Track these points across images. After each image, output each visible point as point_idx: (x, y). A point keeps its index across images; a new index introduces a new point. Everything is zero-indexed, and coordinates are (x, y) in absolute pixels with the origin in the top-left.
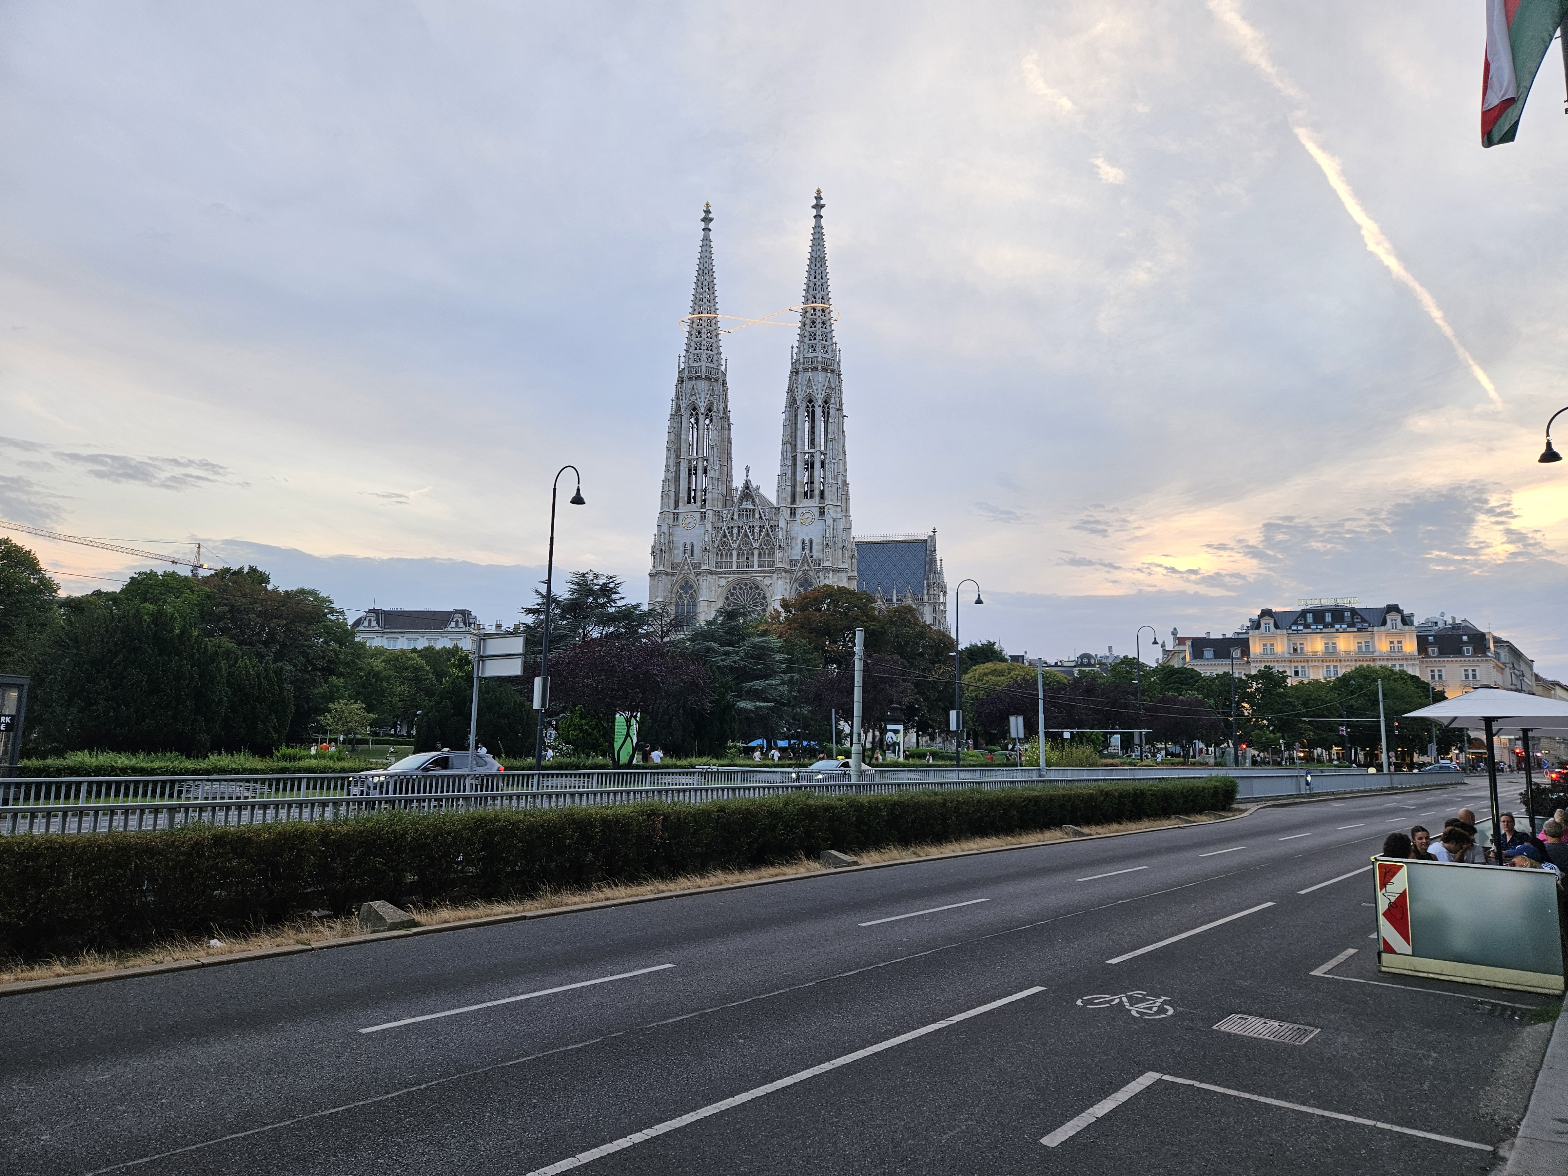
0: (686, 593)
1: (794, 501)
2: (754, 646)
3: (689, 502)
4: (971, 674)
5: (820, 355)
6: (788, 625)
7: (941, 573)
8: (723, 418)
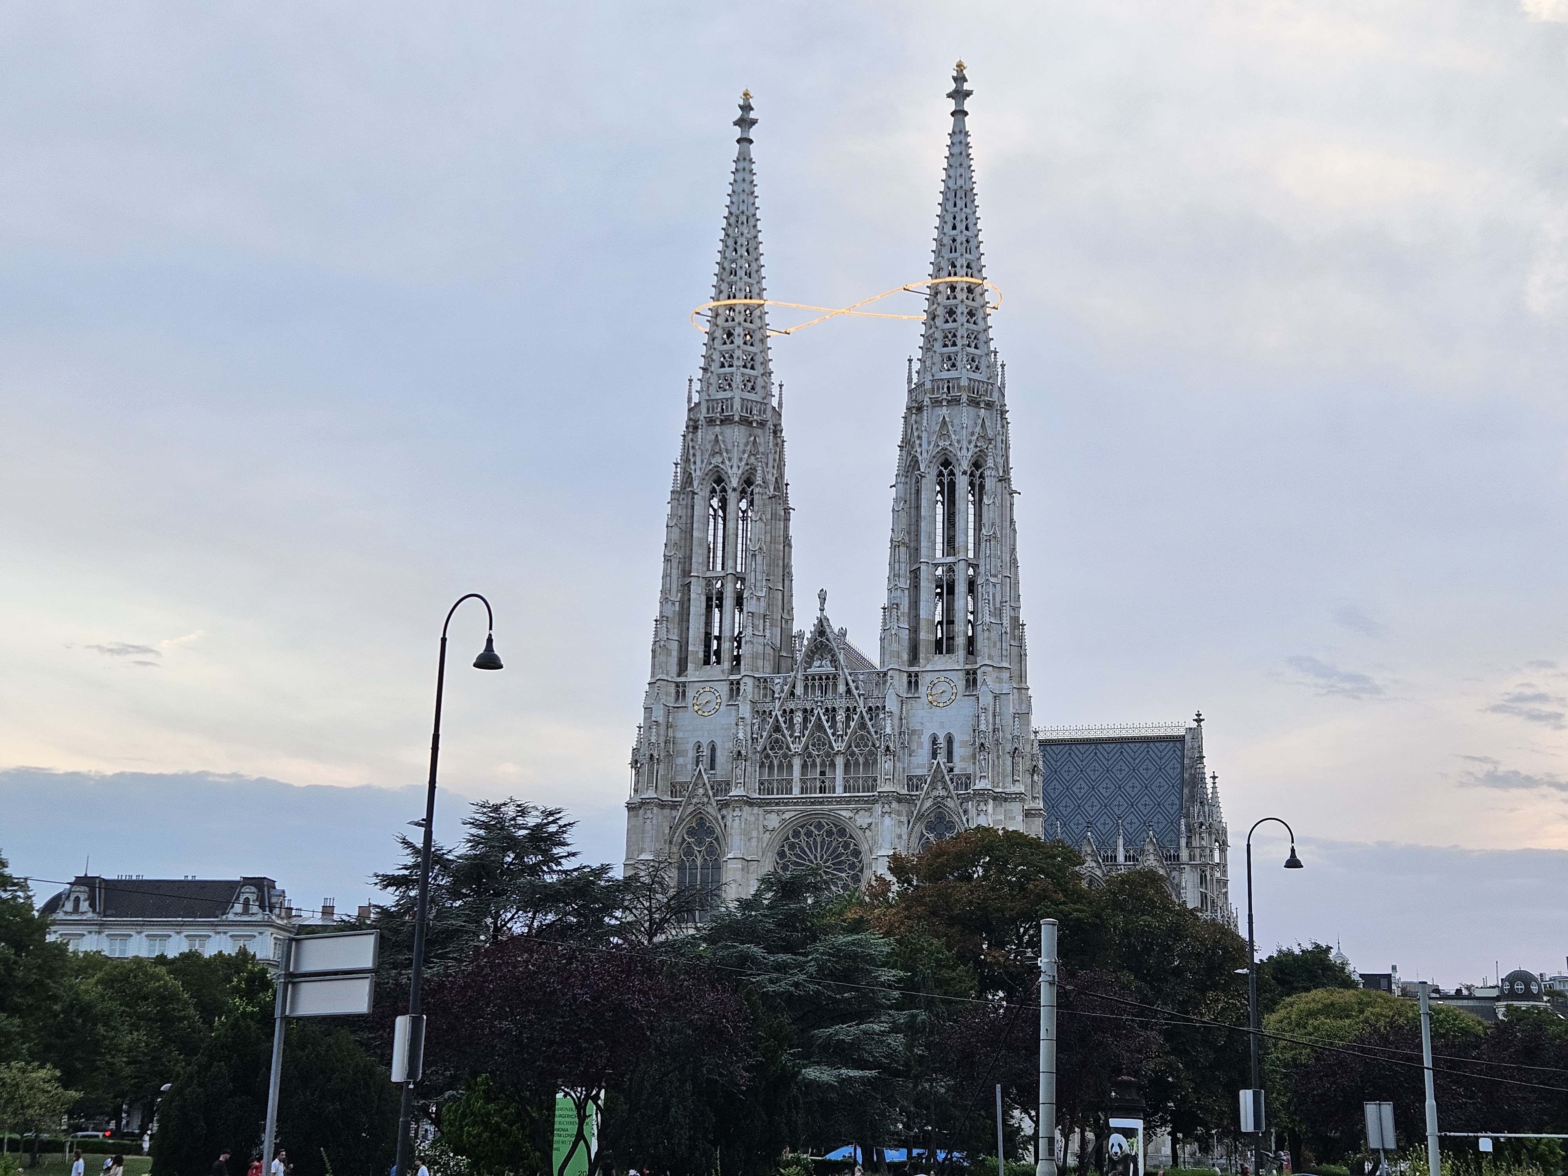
0: (700, 843)
1: (914, 658)
2: (837, 953)
3: (707, 662)
4: (1283, 1013)
5: (964, 374)
6: (905, 909)
7: (1215, 804)
8: (774, 496)
